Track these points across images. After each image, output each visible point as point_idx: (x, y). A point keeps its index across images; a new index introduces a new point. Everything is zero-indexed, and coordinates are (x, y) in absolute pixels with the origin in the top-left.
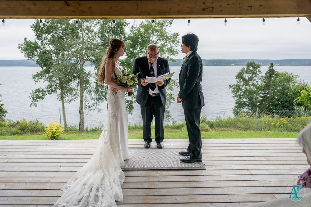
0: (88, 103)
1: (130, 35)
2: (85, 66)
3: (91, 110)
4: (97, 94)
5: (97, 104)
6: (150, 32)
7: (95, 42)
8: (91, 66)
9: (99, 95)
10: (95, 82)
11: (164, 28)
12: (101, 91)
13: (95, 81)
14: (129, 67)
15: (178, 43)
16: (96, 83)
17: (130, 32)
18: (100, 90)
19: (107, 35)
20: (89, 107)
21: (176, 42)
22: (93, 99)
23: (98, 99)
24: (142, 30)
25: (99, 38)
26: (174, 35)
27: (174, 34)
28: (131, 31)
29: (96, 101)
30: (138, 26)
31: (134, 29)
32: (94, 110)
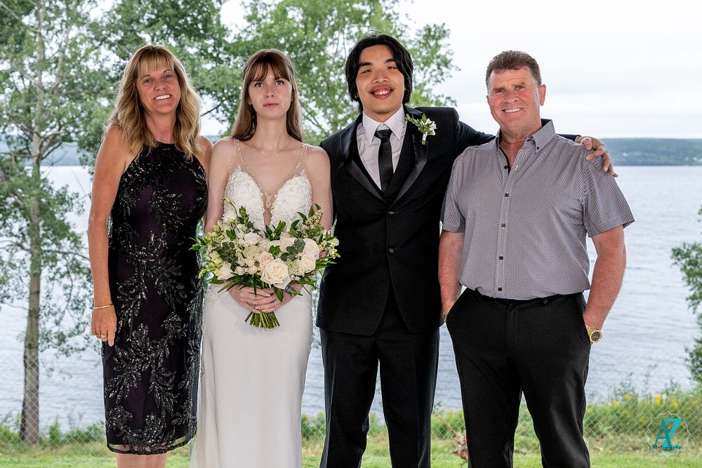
0: (57, 323)
1: (244, 36)
2: (52, 164)
3: (66, 353)
7: (92, 65)
15: (444, 69)
17: (246, 24)
19: (146, 37)
20: (62, 338)
21: (439, 65)
22: (77, 306)
24: (296, 15)
25: (111, 45)
26: (427, 37)
27: (429, 29)
28: (251, 19)
31: (261, 13)
32: (83, 349)
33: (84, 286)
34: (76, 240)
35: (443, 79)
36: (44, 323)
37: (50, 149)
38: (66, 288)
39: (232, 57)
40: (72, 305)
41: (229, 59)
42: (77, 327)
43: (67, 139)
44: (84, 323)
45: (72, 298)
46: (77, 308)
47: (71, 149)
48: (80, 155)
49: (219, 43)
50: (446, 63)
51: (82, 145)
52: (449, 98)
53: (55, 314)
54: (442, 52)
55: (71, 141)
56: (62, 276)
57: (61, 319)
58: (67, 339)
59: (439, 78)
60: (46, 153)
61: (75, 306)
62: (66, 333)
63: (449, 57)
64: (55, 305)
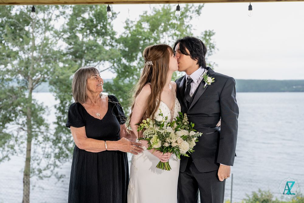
0: (38, 164)
1: (123, 35)
2: (37, 92)
3: (42, 178)
4: (56, 145)
5: (55, 166)
6: (161, 28)
8: (51, 91)
9: (61, 148)
10: (55, 123)
11: (187, 21)
12: (64, 140)
13: (56, 121)
14: (120, 94)
15: (213, 50)
16: (58, 123)
17: (124, 30)
18: (64, 138)
19: (80, 35)
20: (40, 171)
22: (48, 156)
23: (58, 157)
24: (146, 26)
25: (64, 39)
26: (206, 35)
27: (206, 32)
28: (126, 28)
29: (53, 159)
30: (138, 19)
31: (130, 25)
32: (50, 177)
33: (51, 147)
34: (47, 126)
35: (212, 54)
36: (32, 164)
37: (37, 85)
38: (42, 148)
39: (118, 45)
40: (45, 156)
41: (117, 45)
42: (47, 166)
43: (44, 80)
44: (51, 164)
45: (46, 153)
46: (47, 157)
47: (45, 85)
48: (50, 88)
49: (112, 38)
50: (213, 47)
51: (50, 84)
52: (214, 63)
53: (37, 160)
54: (211, 42)
55: (46, 81)
56: (41, 143)
57: (40, 162)
58: (43, 171)
59: (210, 53)
60: (35, 87)
61: (46, 156)
62: (42, 169)
63: (214, 44)
64: (37, 156)
